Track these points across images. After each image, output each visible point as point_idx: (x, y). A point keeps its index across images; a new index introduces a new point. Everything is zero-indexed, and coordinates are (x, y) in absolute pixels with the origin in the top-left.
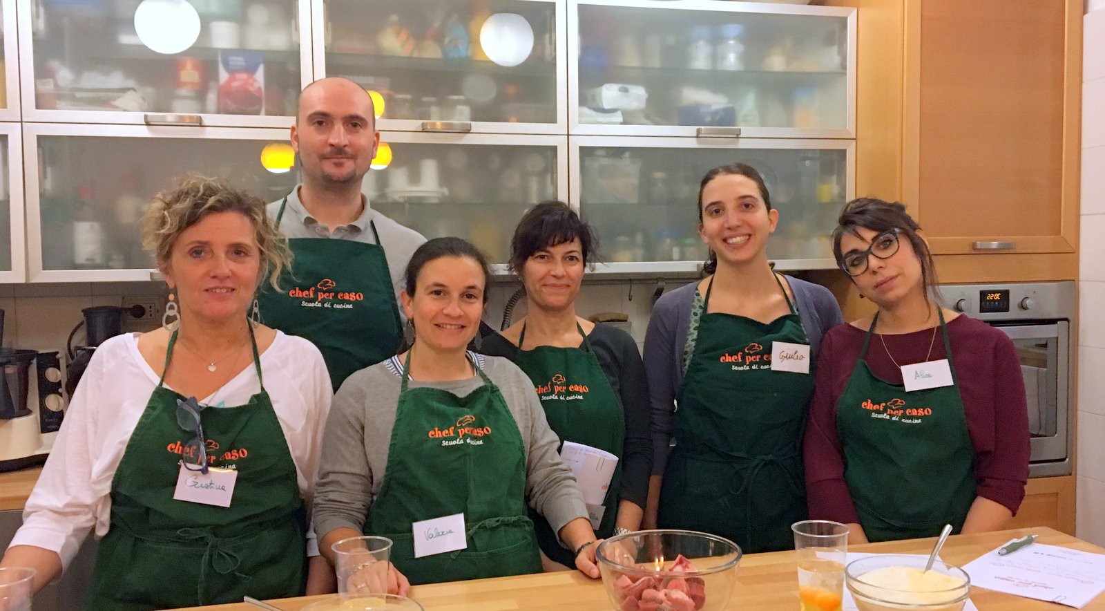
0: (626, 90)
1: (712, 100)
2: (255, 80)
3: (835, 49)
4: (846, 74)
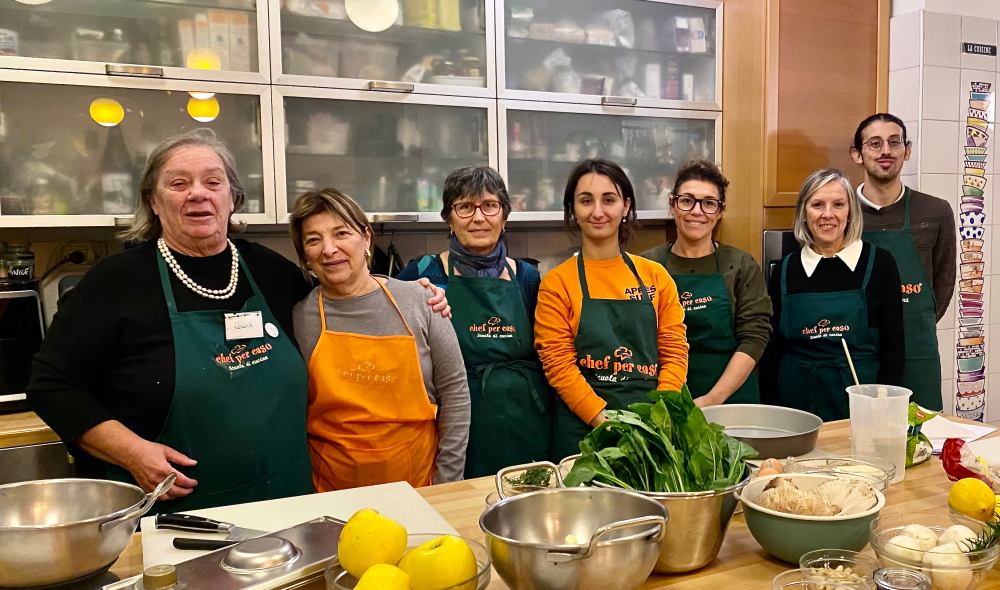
4: (714, 56)
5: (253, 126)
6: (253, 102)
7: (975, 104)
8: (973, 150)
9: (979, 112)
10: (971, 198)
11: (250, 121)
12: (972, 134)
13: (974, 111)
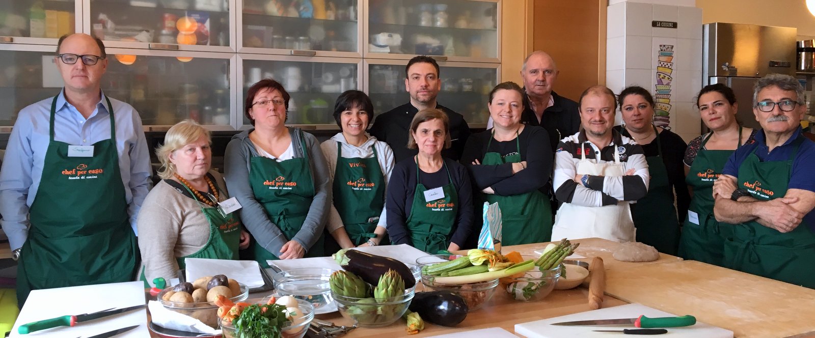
0: (390, 36)
1: (433, 42)
2: (205, 27)
3: (491, 18)
4: (496, 30)
5: (225, 76)
6: (226, 63)
7: (663, 59)
8: (661, 87)
9: (665, 64)
10: (660, 117)
11: (224, 73)
12: (661, 77)
13: (662, 63)
